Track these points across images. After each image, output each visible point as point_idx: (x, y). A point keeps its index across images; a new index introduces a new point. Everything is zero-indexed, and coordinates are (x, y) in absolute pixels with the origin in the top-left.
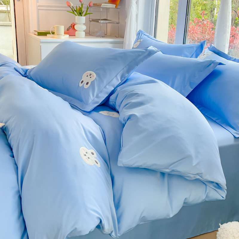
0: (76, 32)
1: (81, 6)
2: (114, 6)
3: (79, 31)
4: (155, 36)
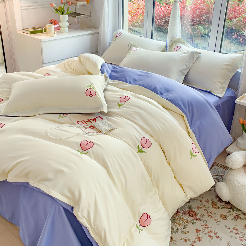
0: (61, 28)
1: (63, 7)
3: (64, 27)
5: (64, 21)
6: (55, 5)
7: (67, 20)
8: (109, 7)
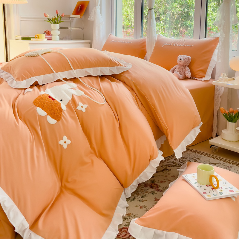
0: (52, 36)
2: (78, 16)
3: (55, 35)
4: (116, 35)
5: (55, 30)
7: (59, 28)
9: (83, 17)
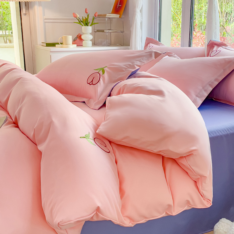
0: (83, 42)
1: (87, 17)
3: (86, 40)
5: (86, 34)
6: (78, 16)
7: (91, 32)
8: (142, 19)
9: (124, 17)
